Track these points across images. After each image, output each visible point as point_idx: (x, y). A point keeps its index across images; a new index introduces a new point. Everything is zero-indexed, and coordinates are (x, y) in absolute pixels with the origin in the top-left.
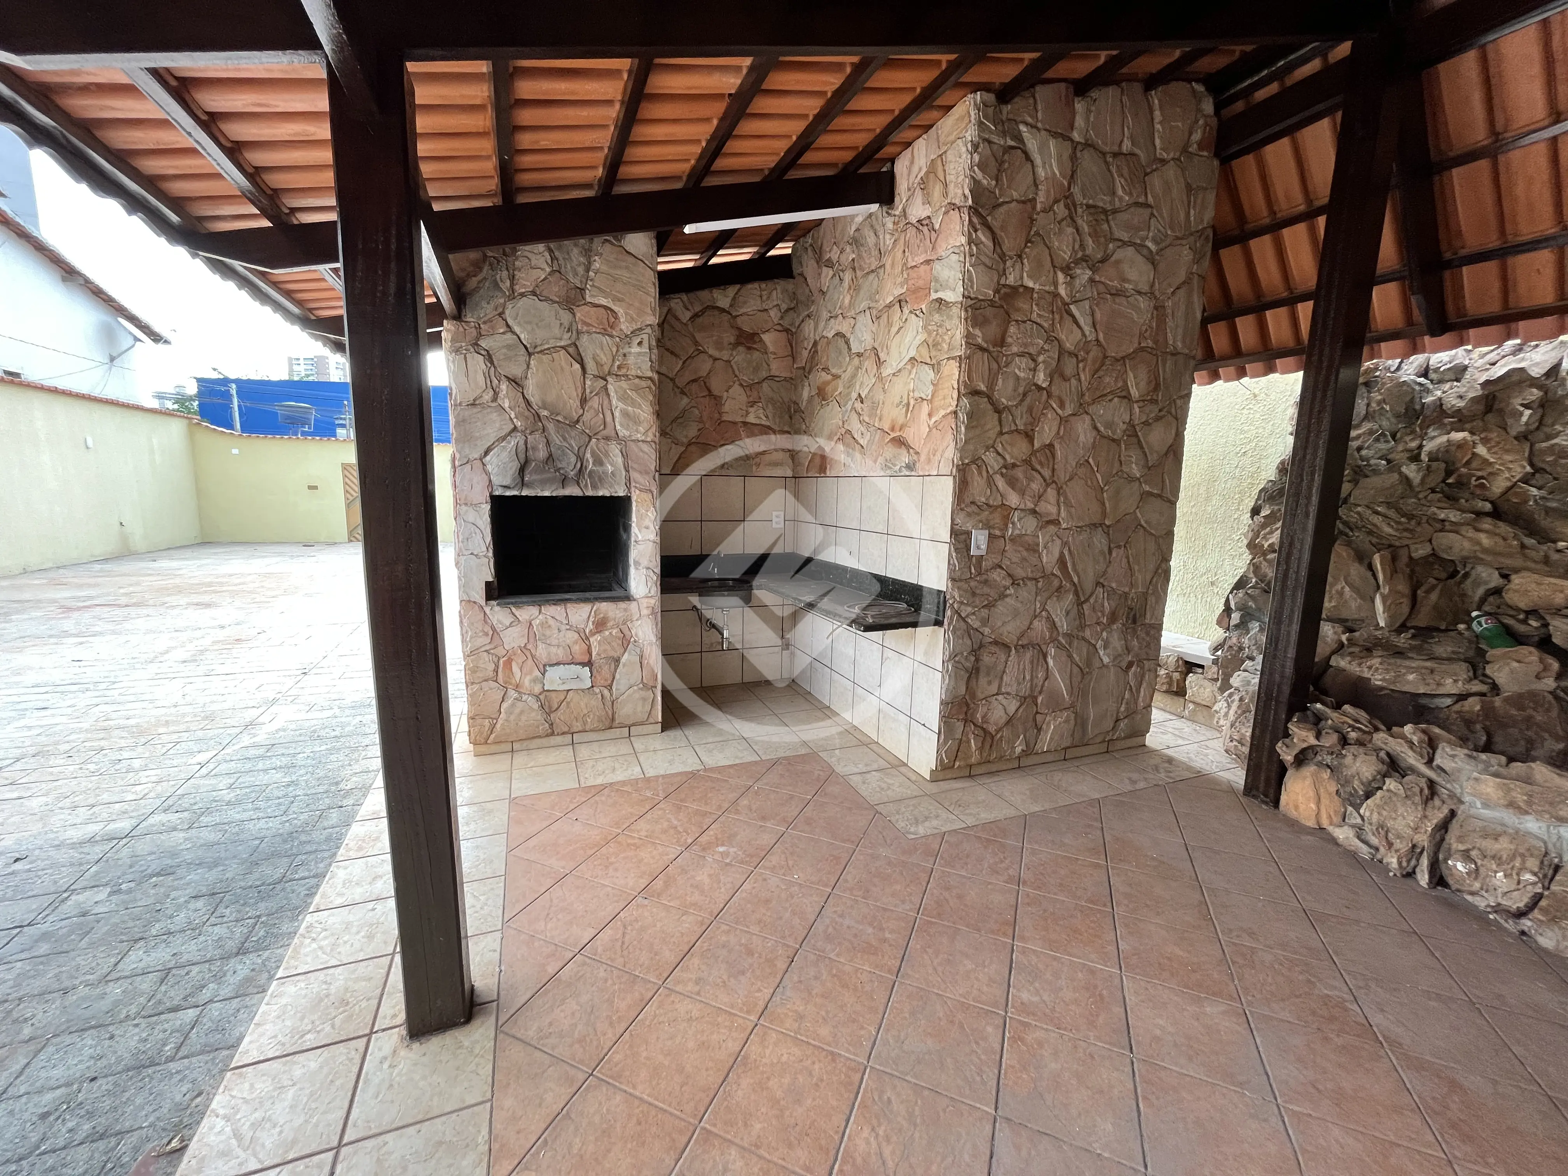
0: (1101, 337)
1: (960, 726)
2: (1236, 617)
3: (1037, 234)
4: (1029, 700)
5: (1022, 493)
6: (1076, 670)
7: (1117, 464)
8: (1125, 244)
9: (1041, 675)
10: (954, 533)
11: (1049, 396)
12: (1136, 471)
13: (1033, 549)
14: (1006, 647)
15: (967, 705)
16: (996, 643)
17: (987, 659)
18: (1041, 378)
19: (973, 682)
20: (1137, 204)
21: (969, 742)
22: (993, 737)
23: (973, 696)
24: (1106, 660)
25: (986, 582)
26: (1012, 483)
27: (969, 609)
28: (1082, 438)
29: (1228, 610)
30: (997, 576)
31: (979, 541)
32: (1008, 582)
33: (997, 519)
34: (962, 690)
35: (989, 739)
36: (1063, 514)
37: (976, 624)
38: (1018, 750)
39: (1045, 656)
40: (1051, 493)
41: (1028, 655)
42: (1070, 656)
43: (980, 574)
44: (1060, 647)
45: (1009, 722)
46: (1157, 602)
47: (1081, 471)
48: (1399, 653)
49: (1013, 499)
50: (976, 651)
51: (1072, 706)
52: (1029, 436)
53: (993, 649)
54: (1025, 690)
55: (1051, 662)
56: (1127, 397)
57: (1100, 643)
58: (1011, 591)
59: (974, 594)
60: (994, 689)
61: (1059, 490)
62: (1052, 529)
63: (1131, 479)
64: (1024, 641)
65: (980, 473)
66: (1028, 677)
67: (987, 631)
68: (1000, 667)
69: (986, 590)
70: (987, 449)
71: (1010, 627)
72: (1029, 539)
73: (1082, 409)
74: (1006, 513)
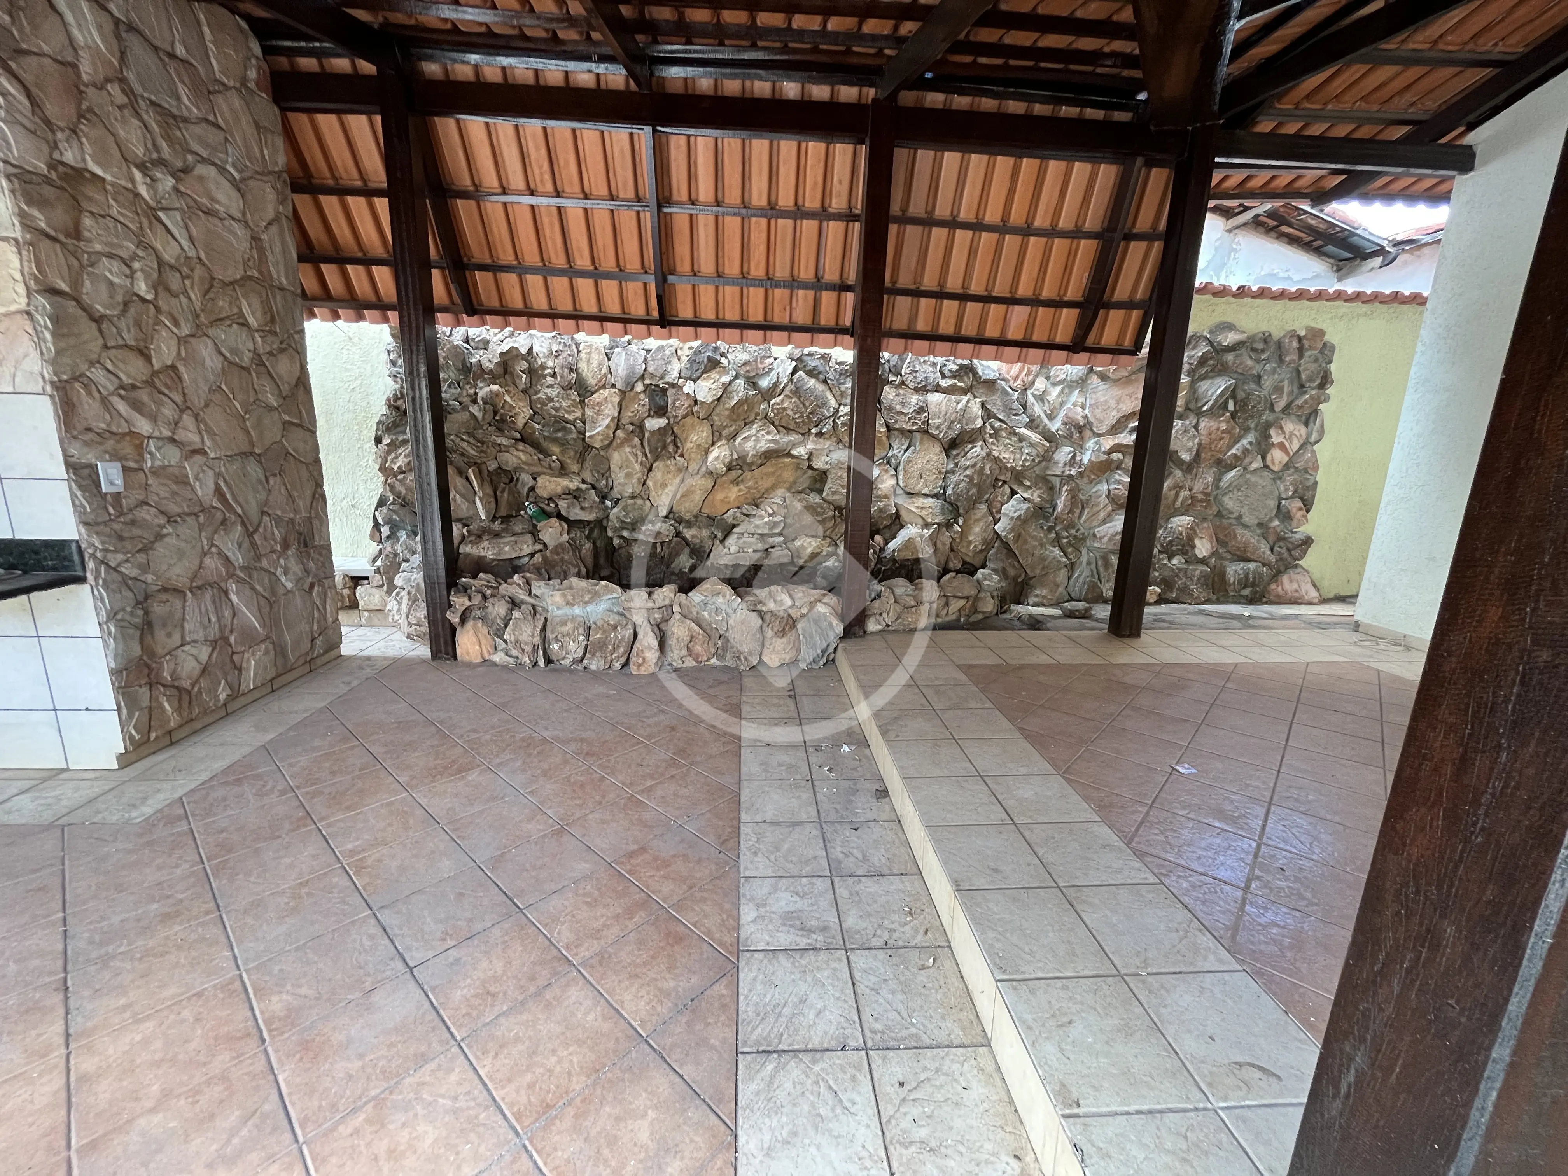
0: (203, 255)
1: (144, 693)
2: (385, 530)
3: (90, 110)
4: (220, 642)
5: (153, 418)
6: (263, 602)
7: (252, 393)
8: (204, 161)
9: (227, 613)
10: (69, 465)
11: (158, 310)
12: (273, 401)
13: (182, 481)
14: (178, 592)
15: (148, 667)
16: (165, 590)
17: (158, 609)
18: (142, 288)
19: (148, 639)
20: (207, 121)
21: (161, 707)
22: (189, 693)
23: (152, 654)
24: (289, 585)
25: (133, 522)
26: (137, 406)
27: (120, 557)
28: (208, 362)
29: (377, 526)
30: (144, 514)
31: (110, 475)
32: (162, 520)
33: (127, 449)
34: (137, 651)
35: (186, 697)
36: (208, 443)
37: (134, 572)
38: (223, 697)
39: (226, 593)
40: (188, 420)
41: (208, 595)
42: (253, 589)
43: (122, 514)
44: (240, 581)
45: (204, 671)
46: (321, 525)
47: (217, 397)
48: (497, 535)
49: (144, 426)
50: (143, 601)
51: (268, 637)
52: (144, 354)
53: (164, 597)
54: (214, 632)
55: (234, 598)
56: (245, 324)
57: (279, 571)
58: (169, 529)
59: (121, 538)
60: (176, 639)
61: (196, 416)
62: (198, 458)
63: (271, 409)
64: (198, 582)
65: (89, 394)
66: (214, 619)
67: (150, 578)
68: (178, 615)
69: (136, 532)
70: (92, 364)
71: (177, 570)
72: (176, 471)
73: (199, 331)
74: (139, 442)
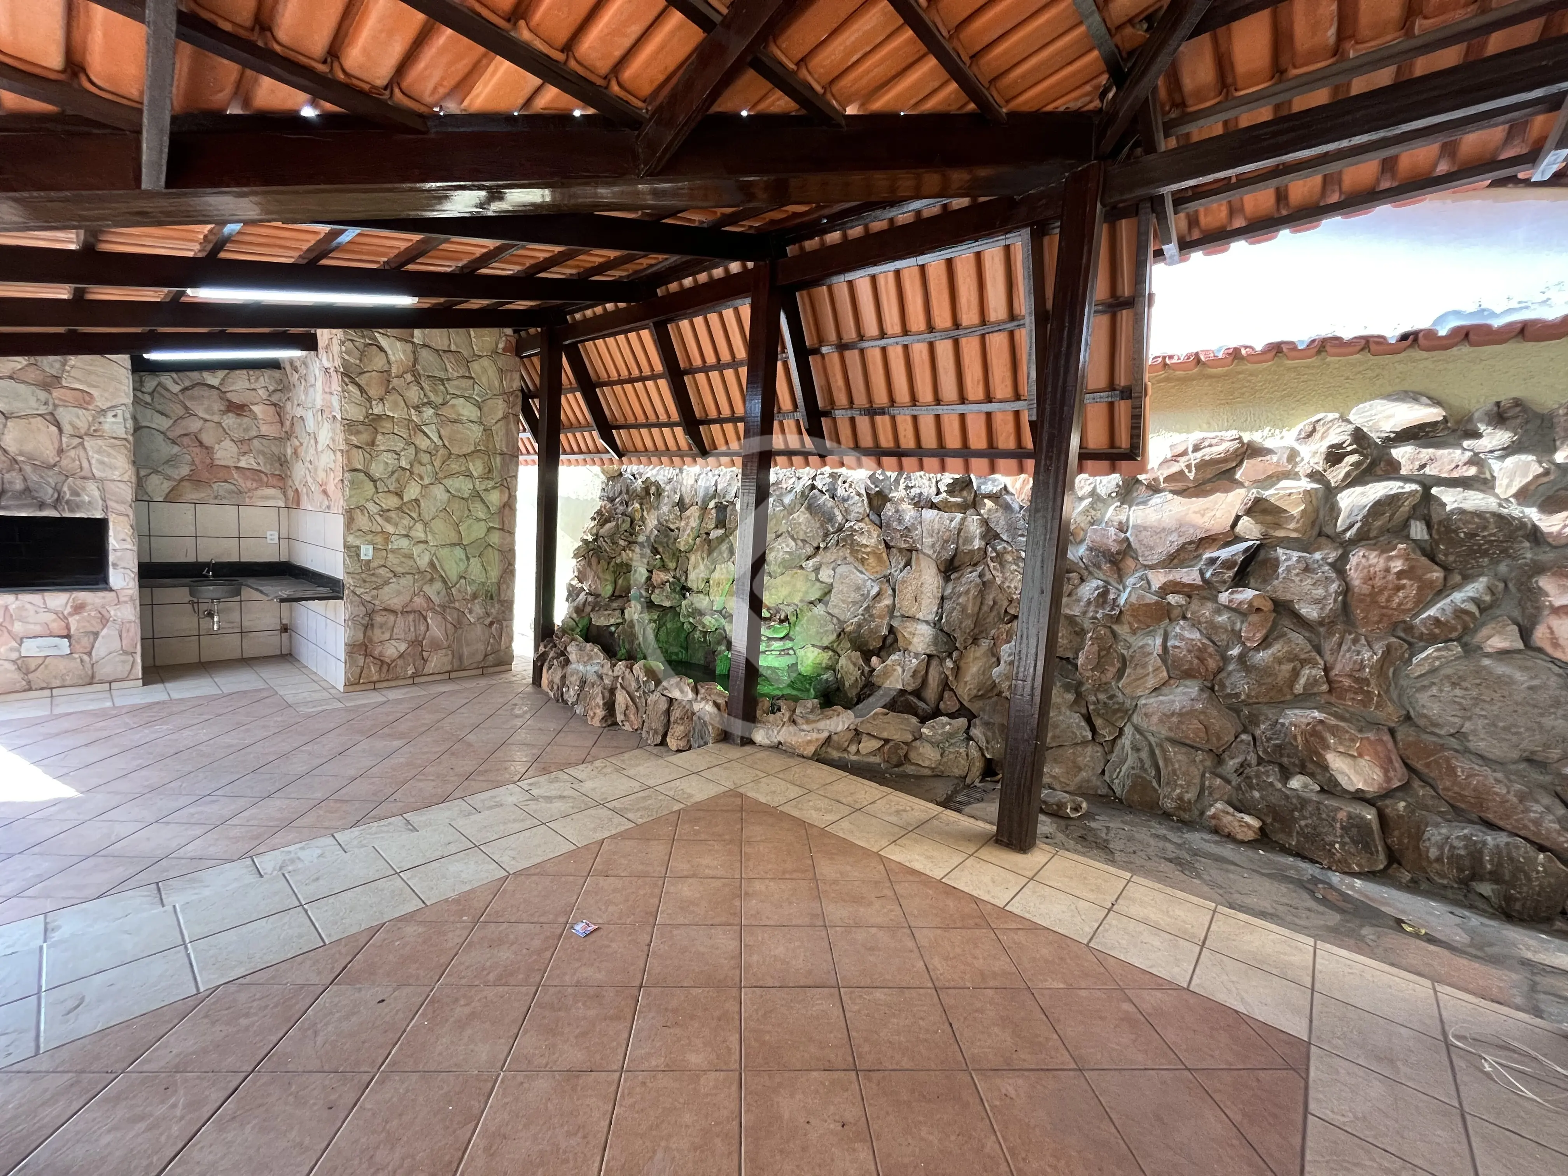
0: (447, 443)
1: (361, 658)
3: (394, 388)
4: (416, 643)
5: (396, 525)
6: (449, 626)
7: (467, 512)
8: (458, 396)
9: (423, 628)
10: (347, 547)
11: (411, 473)
12: (481, 515)
13: (410, 557)
14: (394, 612)
15: (366, 646)
16: (385, 610)
17: (378, 619)
18: (404, 464)
19: (369, 633)
20: (463, 377)
21: (369, 667)
22: (389, 665)
23: (371, 641)
24: (472, 620)
25: (373, 575)
26: (388, 520)
27: (362, 590)
28: (439, 497)
30: (382, 571)
31: (366, 552)
32: (391, 575)
33: (379, 539)
34: (361, 636)
35: (385, 667)
36: (429, 538)
37: (368, 598)
38: (410, 672)
39: (425, 618)
40: (419, 526)
41: (411, 617)
42: (445, 618)
43: (369, 570)
44: (435, 611)
45: (401, 656)
46: (508, 588)
47: (442, 514)
49: (390, 529)
50: (370, 614)
51: (449, 647)
52: (399, 495)
53: (384, 613)
54: (411, 636)
55: (429, 620)
56: (470, 476)
57: (466, 611)
58: (394, 580)
59: (365, 581)
60: (387, 636)
61: (426, 525)
62: (422, 546)
63: (478, 520)
64: (408, 609)
65: (363, 514)
66: (412, 629)
67: (377, 602)
68: (391, 624)
69: (374, 579)
70: (367, 500)
71: (395, 601)
72: (406, 551)
73: (438, 480)
74: (387, 537)
